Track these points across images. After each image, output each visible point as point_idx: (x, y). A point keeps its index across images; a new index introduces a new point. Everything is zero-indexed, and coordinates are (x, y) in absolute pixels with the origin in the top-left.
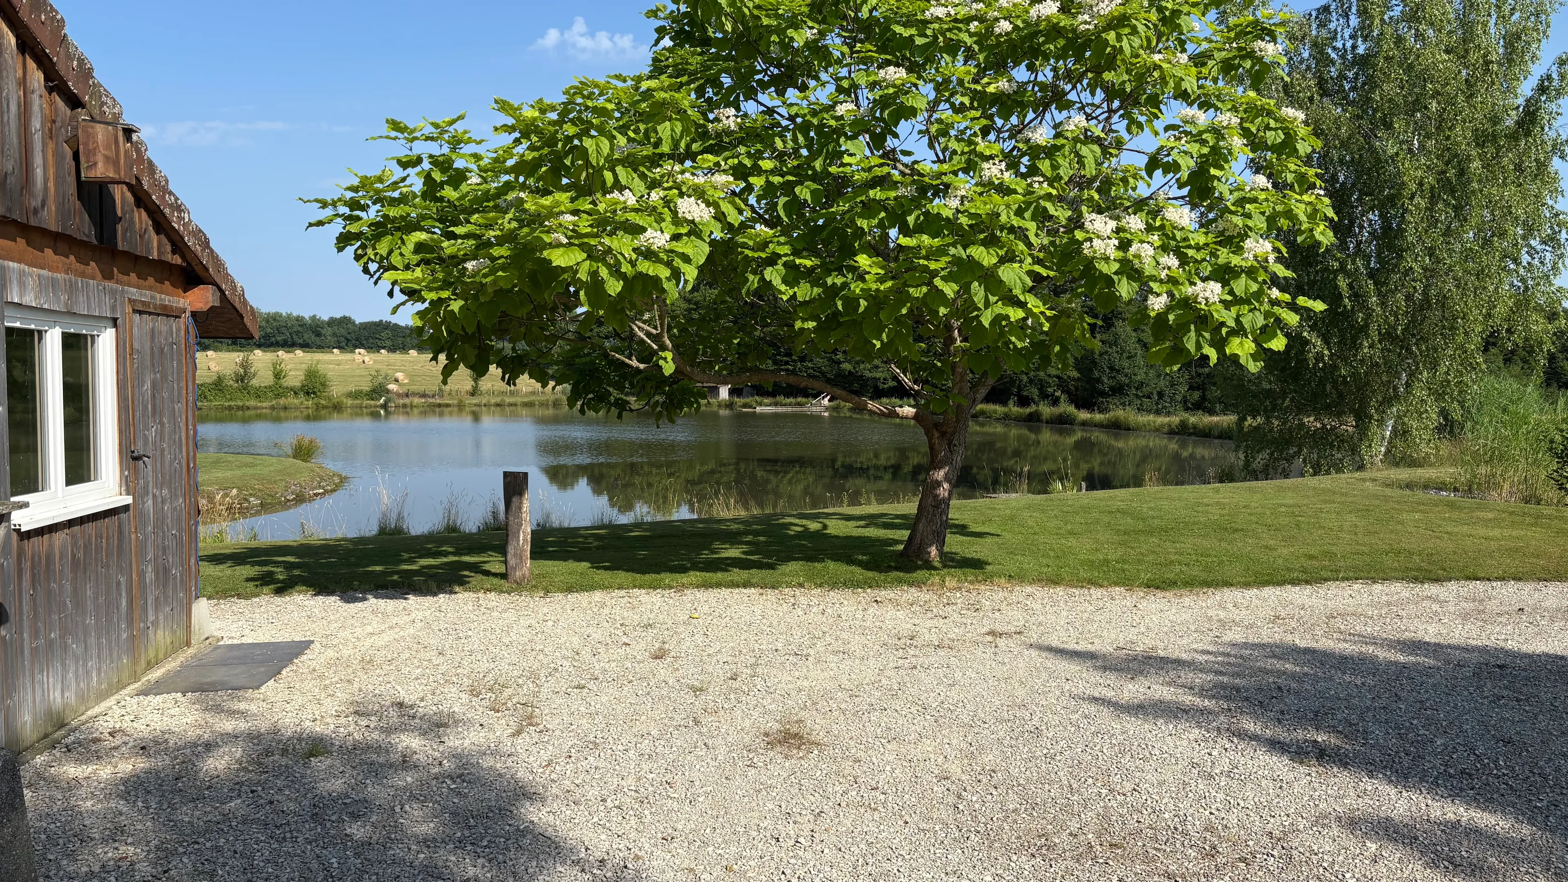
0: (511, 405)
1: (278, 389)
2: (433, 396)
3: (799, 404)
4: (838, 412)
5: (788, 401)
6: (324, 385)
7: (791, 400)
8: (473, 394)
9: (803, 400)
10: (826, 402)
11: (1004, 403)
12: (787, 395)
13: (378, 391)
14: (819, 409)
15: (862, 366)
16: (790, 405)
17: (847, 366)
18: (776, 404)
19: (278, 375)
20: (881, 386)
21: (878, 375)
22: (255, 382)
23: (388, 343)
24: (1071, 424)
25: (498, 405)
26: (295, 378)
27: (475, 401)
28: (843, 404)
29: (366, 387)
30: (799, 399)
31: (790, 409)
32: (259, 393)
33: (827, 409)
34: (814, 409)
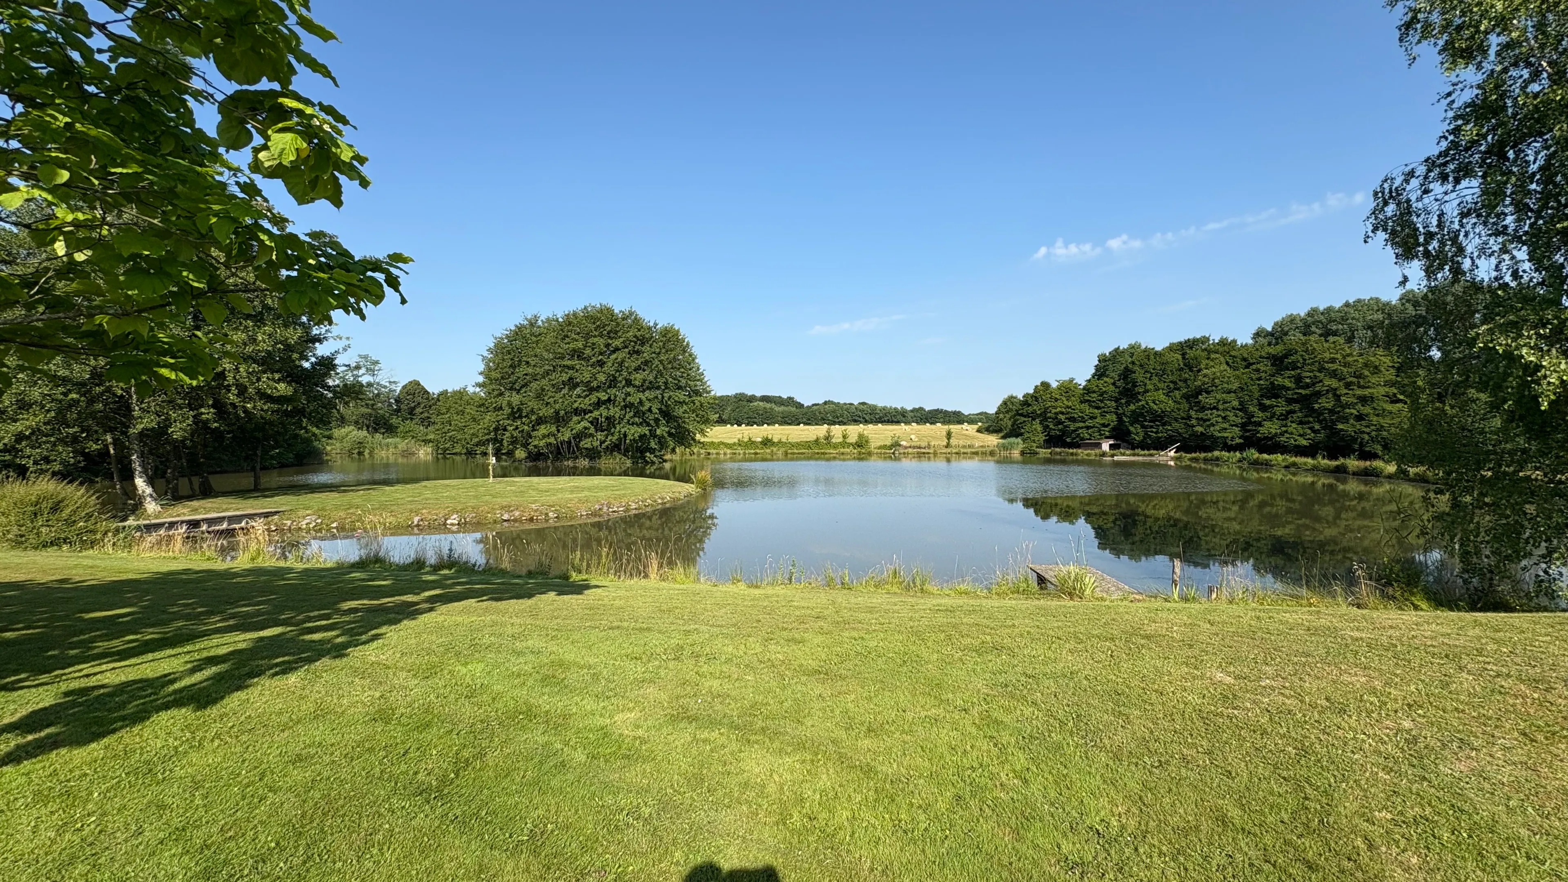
0: (964, 453)
1: (844, 444)
2: (925, 448)
3: (1151, 455)
4: (1181, 462)
5: (1143, 452)
6: (867, 441)
7: (1146, 452)
8: (947, 447)
9: (1155, 452)
10: (1172, 453)
11: (1313, 456)
12: (1143, 449)
13: (896, 444)
14: (1165, 458)
15: (1212, 429)
16: (1144, 455)
17: (1199, 429)
18: (1134, 455)
19: (844, 437)
20: (1230, 443)
21: (1226, 435)
22: (834, 440)
23: (942, 420)
24: (1378, 476)
25: (957, 453)
26: (853, 439)
27: (949, 450)
28: (1184, 455)
29: (888, 443)
30: (1152, 452)
31: (1141, 458)
32: (835, 446)
33: (1172, 459)
34: (1161, 458)
